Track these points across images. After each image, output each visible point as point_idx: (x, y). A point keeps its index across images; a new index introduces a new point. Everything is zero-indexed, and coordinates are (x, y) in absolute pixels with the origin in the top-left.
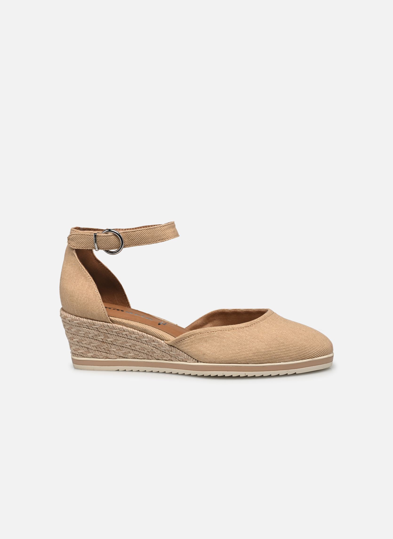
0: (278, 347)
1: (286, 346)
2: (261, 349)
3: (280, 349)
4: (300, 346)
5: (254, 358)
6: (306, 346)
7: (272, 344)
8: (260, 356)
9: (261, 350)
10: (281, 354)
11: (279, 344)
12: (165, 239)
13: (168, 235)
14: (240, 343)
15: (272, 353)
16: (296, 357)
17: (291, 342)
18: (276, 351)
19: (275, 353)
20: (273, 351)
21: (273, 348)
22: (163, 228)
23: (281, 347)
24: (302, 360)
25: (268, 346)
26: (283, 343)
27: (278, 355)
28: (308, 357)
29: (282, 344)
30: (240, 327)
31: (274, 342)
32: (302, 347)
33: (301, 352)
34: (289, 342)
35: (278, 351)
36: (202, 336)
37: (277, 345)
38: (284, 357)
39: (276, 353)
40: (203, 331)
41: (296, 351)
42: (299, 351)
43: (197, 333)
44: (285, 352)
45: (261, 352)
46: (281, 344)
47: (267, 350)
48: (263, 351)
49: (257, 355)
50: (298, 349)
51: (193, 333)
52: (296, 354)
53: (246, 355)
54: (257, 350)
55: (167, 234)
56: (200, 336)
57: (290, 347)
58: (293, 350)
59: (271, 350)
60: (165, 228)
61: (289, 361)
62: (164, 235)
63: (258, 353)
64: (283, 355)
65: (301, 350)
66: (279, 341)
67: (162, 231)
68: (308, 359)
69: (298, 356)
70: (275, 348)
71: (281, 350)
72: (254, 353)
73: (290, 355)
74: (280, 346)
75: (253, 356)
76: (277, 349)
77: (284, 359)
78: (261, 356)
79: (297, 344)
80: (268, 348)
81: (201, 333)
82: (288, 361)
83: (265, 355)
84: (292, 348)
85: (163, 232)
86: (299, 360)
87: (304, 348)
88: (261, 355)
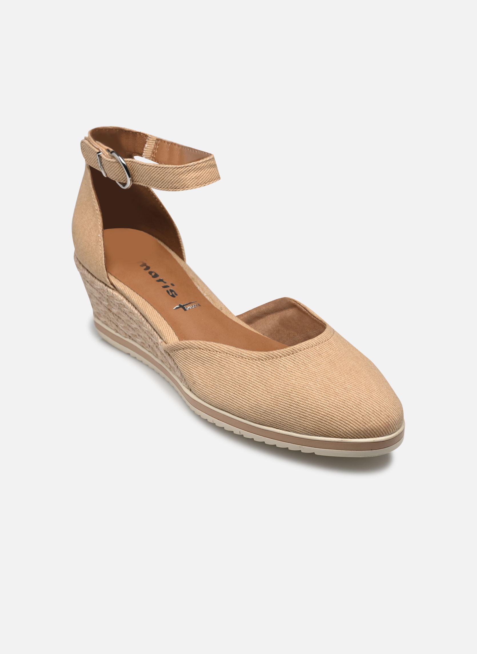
0: (288, 408)
1: (301, 409)
2: (263, 403)
3: (290, 411)
4: (324, 415)
5: (250, 413)
6: (333, 418)
7: (281, 400)
8: (259, 415)
9: (262, 406)
10: (290, 419)
11: (290, 404)
12: (178, 188)
13: (183, 183)
14: (239, 384)
15: (277, 414)
16: (314, 431)
17: (311, 405)
18: (283, 414)
19: (281, 416)
20: (279, 412)
21: (280, 408)
22: (177, 171)
23: (292, 410)
24: (324, 436)
25: (274, 402)
26: (298, 404)
27: (285, 420)
28: (334, 435)
29: (296, 406)
30: (251, 356)
31: (284, 399)
32: (327, 418)
33: (322, 424)
34: (307, 405)
35: (286, 414)
36: (200, 353)
37: (288, 404)
38: (295, 426)
39: (283, 416)
40: (203, 346)
41: (315, 421)
42: (320, 423)
43: (194, 346)
44: (296, 419)
45: (261, 408)
46: (294, 405)
47: (270, 408)
48: (264, 407)
49: (256, 411)
50: (319, 418)
51: (189, 345)
52: (314, 426)
53: (241, 405)
54: (257, 404)
55: (182, 181)
56: (198, 353)
57: (306, 412)
58: (310, 419)
59: (276, 409)
60: (180, 171)
61: (302, 433)
62: (177, 182)
63: (257, 409)
64: (293, 423)
65: (323, 422)
66: (293, 398)
67: (174, 176)
68: (335, 437)
69: (317, 429)
70: (283, 409)
71: (291, 414)
72: (252, 407)
73: (304, 424)
74: (291, 407)
75: (249, 410)
76: (286, 410)
77: (295, 428)
78: (261, 415)
79: (320, 411)
80: (272, 405)
81: (200, 348)
82: (300, 432)
83: (266, 415)
84: (310, 415)
85: (176, 177)
86: (319, 436)
87: (329, 420)
88: (261, 413)
